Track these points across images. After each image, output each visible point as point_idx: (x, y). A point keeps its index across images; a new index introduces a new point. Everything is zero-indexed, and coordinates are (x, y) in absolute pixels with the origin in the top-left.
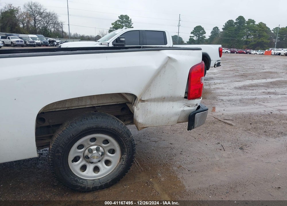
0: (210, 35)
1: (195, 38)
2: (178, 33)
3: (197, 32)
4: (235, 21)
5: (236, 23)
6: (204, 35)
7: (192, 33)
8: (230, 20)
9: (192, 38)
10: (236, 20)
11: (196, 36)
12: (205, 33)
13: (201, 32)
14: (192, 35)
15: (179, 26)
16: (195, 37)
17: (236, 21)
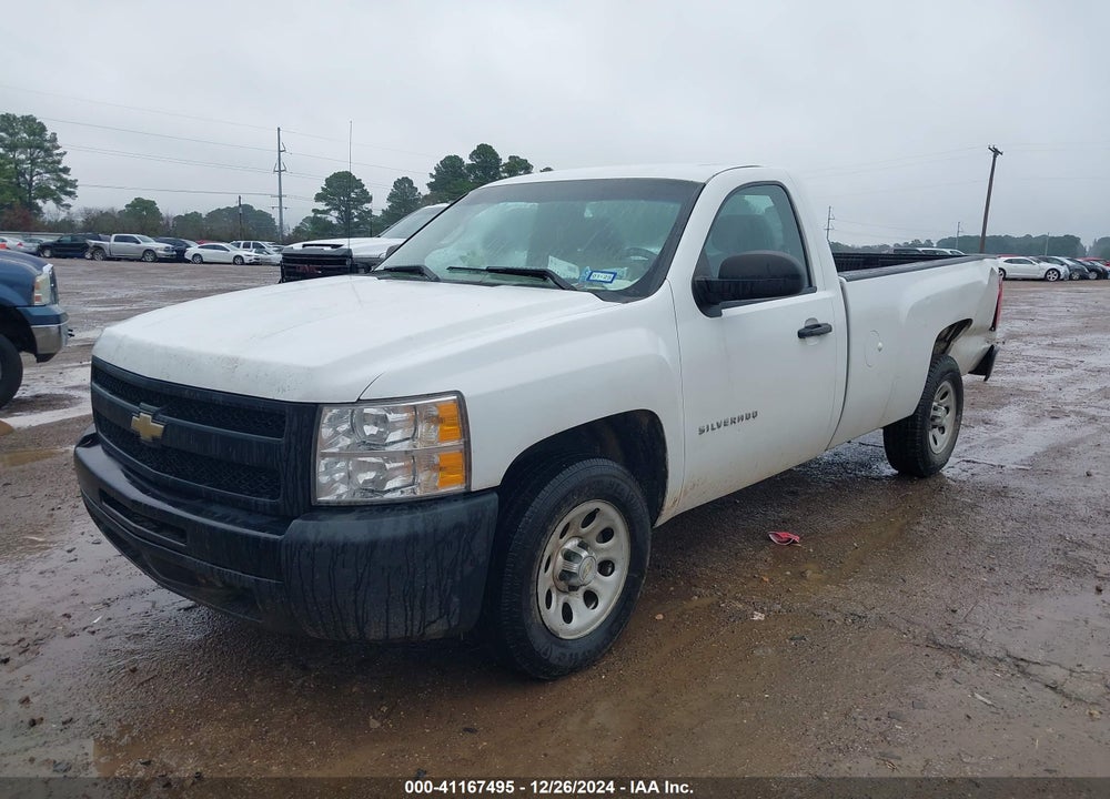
0: (386, 205)
1: (333, 217)
2: (280, 197)
3: (339, 195)
4: (467, 161)
5: (471, 168)
6: (366, 205)
7: (319, 198)
8: (449, 158)
9: (324, 216)
10: (471, 157)
11: (337, 209)
12: (369, 200)
13: (353, 195)
14: (321, 206)
15: (280, 171)
16: (335, 213)
17: (470, 162)
